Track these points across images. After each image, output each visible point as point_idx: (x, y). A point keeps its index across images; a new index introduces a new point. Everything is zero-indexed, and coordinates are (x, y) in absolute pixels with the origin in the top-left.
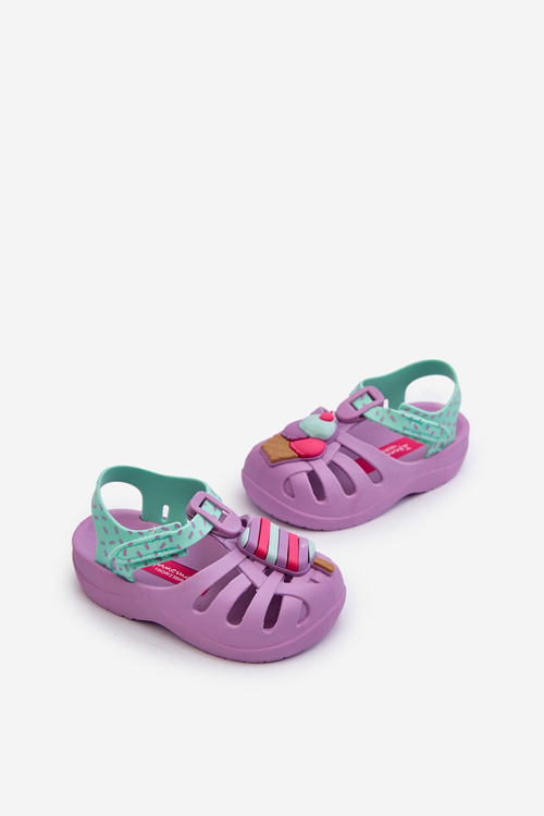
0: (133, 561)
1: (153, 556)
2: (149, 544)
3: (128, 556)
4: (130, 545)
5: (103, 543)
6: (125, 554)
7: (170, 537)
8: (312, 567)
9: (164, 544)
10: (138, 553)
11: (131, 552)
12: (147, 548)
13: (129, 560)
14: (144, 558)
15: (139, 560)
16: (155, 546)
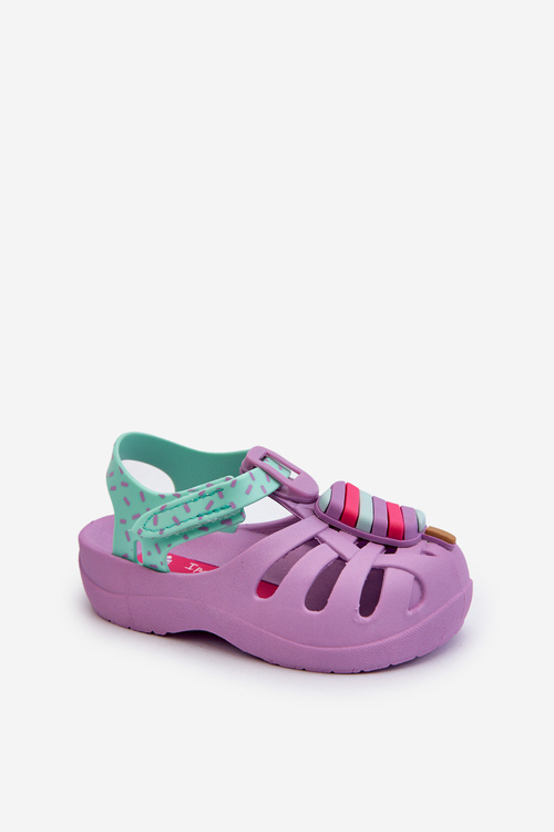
0: (167, 532)
1: (196, 521)
2: (190, 505)
3: (160, 526)
4: (163, 509)
5: (123, 522)
6: (155, 523)
7: (219, 491)
8: (423, 538)
9: (211, 503)
10: (175, 519)
11: (165, 519)
12: (188, 510)
13: (162, 530)
14: (183, 526)
15: (175, 529)
16: (199, 507)
